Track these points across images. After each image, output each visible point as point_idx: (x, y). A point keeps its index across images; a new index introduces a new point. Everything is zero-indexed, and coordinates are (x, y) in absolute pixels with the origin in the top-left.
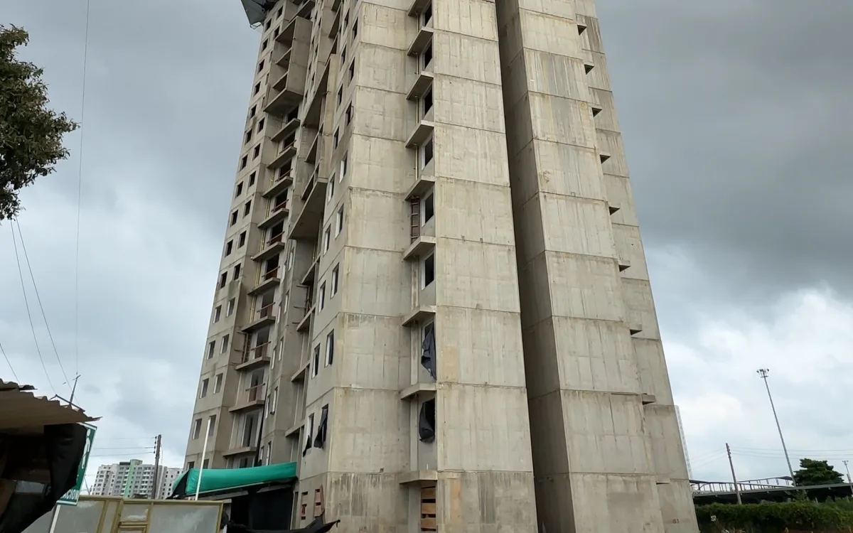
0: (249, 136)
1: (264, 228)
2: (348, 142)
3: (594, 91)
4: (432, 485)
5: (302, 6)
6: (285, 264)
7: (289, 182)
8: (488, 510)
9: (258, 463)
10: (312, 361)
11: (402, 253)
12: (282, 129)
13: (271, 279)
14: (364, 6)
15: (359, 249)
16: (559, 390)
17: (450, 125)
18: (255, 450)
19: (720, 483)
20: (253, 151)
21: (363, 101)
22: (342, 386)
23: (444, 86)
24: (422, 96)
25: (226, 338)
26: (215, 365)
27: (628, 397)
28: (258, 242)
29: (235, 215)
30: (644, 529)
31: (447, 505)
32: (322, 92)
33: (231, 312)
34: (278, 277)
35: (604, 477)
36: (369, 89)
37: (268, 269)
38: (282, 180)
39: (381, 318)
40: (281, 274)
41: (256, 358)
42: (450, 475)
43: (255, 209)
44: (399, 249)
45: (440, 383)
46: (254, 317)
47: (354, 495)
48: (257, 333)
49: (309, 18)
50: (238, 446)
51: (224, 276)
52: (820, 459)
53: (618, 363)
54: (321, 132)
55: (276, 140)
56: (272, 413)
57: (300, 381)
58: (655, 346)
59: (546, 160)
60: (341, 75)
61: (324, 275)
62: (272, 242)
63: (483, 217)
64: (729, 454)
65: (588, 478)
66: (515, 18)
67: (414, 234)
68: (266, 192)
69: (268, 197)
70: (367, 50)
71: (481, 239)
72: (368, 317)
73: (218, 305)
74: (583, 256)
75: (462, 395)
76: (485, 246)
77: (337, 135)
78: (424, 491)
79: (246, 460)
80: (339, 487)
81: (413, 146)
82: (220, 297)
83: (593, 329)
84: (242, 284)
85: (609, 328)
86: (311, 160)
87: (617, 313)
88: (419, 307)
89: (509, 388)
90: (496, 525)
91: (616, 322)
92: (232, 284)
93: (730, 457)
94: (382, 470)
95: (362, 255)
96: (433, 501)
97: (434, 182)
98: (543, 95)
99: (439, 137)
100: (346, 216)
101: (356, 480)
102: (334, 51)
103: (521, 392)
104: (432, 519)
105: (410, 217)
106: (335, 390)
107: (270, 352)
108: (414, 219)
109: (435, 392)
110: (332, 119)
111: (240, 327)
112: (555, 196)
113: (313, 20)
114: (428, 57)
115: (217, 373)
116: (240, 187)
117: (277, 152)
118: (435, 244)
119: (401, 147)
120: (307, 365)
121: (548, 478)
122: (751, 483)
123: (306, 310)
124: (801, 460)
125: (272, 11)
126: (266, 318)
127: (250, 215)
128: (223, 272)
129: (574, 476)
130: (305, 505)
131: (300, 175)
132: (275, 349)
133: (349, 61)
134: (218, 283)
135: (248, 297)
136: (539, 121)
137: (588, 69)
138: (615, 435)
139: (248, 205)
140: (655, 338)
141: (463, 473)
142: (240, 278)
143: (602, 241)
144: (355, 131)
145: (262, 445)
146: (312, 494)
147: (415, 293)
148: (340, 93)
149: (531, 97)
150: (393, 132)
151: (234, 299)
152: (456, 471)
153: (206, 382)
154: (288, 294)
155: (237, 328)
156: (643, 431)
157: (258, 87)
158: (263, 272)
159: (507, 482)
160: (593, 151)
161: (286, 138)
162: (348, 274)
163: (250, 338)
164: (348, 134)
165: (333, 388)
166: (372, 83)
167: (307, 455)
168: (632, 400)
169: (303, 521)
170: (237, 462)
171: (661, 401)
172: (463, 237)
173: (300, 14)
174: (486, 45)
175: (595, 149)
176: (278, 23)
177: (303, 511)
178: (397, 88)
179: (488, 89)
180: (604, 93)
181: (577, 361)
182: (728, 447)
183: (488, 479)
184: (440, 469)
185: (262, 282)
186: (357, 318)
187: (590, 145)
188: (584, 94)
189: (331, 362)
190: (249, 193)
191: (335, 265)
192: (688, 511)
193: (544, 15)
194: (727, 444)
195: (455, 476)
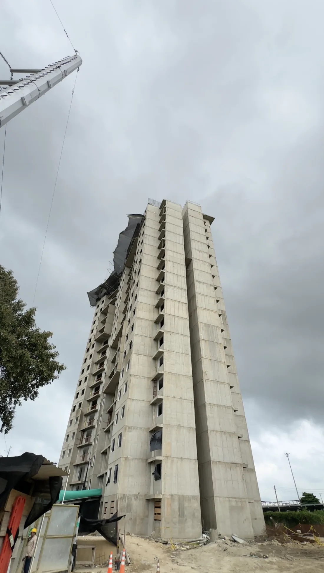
0: (88, 350)
1: (92, 388)
2: (130, 356)
3: (224, 339)
4: (159, 501)
5: (111, 300)
6: (101, 403)
7: (104, 370)
8: (181, 513)
9: (84, 489)
10: (111, 445)
11: (150, 402)
12: (102, 348)
13: (94, 409)
14: (138, 304)
15: (133, 400)
16: (210, 461)
17: (170, 351)
18: (84, 483)
19: (270, 502)
20: (89, 356)
21: (137, 341)
22: (124, 457)
23: (168, 336)
24: (160, 339)
25: (74, 433)
26: (68, 445)
27: (238, 465)
28: (89, 393)
29: (80, 382)
30: (244, 522)
31: (165, 509)
32: (120, 335)
33: (76, 422)
34: (97, 408)
35: (227, 499)
36: (139, 336)
37: (93, 405)
38: (100, 369)
39: (141, 428)
40: (98, 407)
41: (85, 442)
42: (167, 496)
43: (89, 380)
44: (149, 400)
45: (164, 457)
46: (86, 425)
47: (127, 505)
48: (87, 432)
49: (114, 305)
50: (76, 480)
51: (75, 407)
52: (310, 493)
53: (233, 450)
54: (119, 351)
55: (99, 352)
56: (92, 467)
57: (105, 453)
58: (247, 444)
59: (206, 366)
60: (128, 329)
61: (118, 409)
62: (95, 394)
63: (182, 389)
64: (275, 490)
65: (221, 499)
66: (195, 310)
67: (155, 394)
68: (94, 373)
69: (94, 375)
70: (139, 320)
71: (181, 397)
72: (135, 428)
73: (71, 419)
74: (220, 406)
75: (172, 461)
76: (182, 400)
77: (125, 353)
78: (156, 503)
79: (78, 487)
80: (122, 500)
81: (155, 359)
82: (72, 416)
83: (224, 436)
84: (82, 411)
85: (230, 436)
86: (114, 362)
87: (233, 429)
88: (156, 424)
89: (191, 459)
90: (185, 518)
91: (233, 433)
92: (77, 411)
93: (275, 491)
94: (139, 493)
95: (134, 402)
96: (160, 507)
97: (163, 374)
98: (205, 340)
99: (166, 356)
100: (129, 386)
101: (129, 497)
102: (124, 319)
103: (195, 461)
104: (158, 515)
105: (153, 387)
106: (122, 458)
107: (92, 440)
108: (155, 388)
109: (161, 460)
110: (123, 346)
111: (80, 429)
112: (209, 381)
113: (116, 305)
114: (162, 324)
115: (69, 448)
116: (83, 370)
117: (99, 357)
118: (163, 399)
119: (151, 359)
120: (109, 446)
121: (205, 499)
122: (283, 502)
123: (109, 423)
124: (303, 493)
125: (100, 301)
126: (91, 425)
127: (86, 382)
128: (74, 405)
129: (216, 498)
130: (106, 508)
131: (109, 367)
132: (94, 439)
133: (131, 324)
134: (72, 410)
135: (84, 416)
136: (203, 350)
137: (222, 331)
138: (232, 481)
139: (86, 378)
140: (247, 440)
141: (172, 496)
142: (81, 408)
143: (227, 400)
144: (133, 352)
145: (86, 481)
146: (109, 503)
147: (154, 419)
148: (127, 336)
149: (200, 341)
150: (147, 353)
151: (78, 417)
152: (169, 495)
153: (64, 452)
154: (101, 416)
155: (79, 429)
156: (243, 479)
157: (92, 331)
158: (91, 406)
159: (190, 500)
160: (224, 363)
161: (102, 352)
162: (128, 410)
163: (84, 434)
164: (130, 353)
165: (121, 457)
166: (140, 333)
167: (108, 486)
168: (239, 466)
169: (105, 515)
170: (75, 488)
171: (250, 467)
172: (174, 396)
173: (111, 303)
174: (184, 320)
175: (225, 362)
176: (102, 306)
177: (105, 510)
178: (149, 336)
179: (185, 337)
180: (227, 340)
181: (217, 449)
182: (274, 487)
183: (182, 499)
184: (163, 494)
185: (90, 410)
186: (131, 428)
187: (223, 361)
188: (221, 341)
189: (120, 446)
190: (87, 373)
191: (123, 406)
192: (261, 515)
193: (206, 309)
194: (274, 486)
195: (169, 497)
